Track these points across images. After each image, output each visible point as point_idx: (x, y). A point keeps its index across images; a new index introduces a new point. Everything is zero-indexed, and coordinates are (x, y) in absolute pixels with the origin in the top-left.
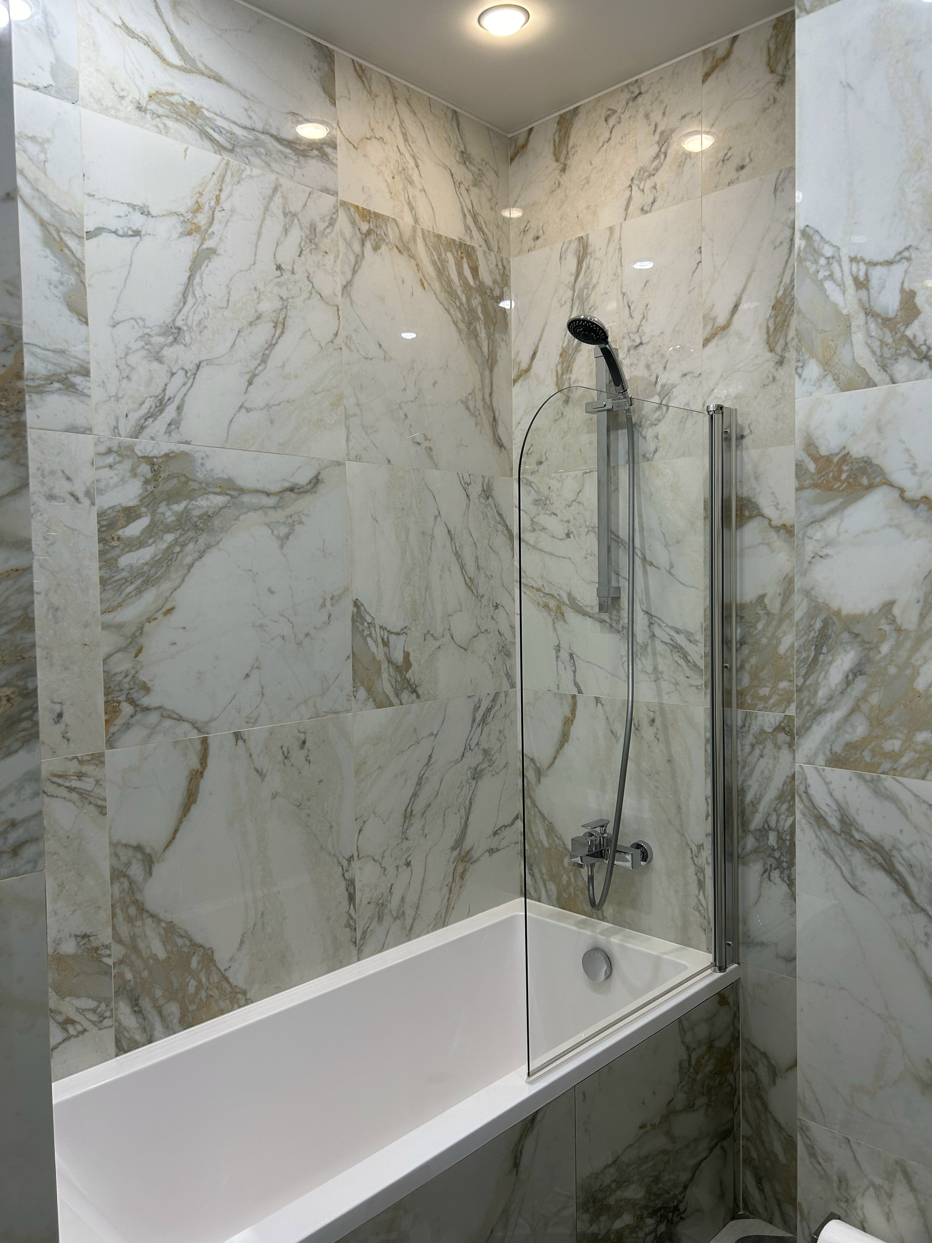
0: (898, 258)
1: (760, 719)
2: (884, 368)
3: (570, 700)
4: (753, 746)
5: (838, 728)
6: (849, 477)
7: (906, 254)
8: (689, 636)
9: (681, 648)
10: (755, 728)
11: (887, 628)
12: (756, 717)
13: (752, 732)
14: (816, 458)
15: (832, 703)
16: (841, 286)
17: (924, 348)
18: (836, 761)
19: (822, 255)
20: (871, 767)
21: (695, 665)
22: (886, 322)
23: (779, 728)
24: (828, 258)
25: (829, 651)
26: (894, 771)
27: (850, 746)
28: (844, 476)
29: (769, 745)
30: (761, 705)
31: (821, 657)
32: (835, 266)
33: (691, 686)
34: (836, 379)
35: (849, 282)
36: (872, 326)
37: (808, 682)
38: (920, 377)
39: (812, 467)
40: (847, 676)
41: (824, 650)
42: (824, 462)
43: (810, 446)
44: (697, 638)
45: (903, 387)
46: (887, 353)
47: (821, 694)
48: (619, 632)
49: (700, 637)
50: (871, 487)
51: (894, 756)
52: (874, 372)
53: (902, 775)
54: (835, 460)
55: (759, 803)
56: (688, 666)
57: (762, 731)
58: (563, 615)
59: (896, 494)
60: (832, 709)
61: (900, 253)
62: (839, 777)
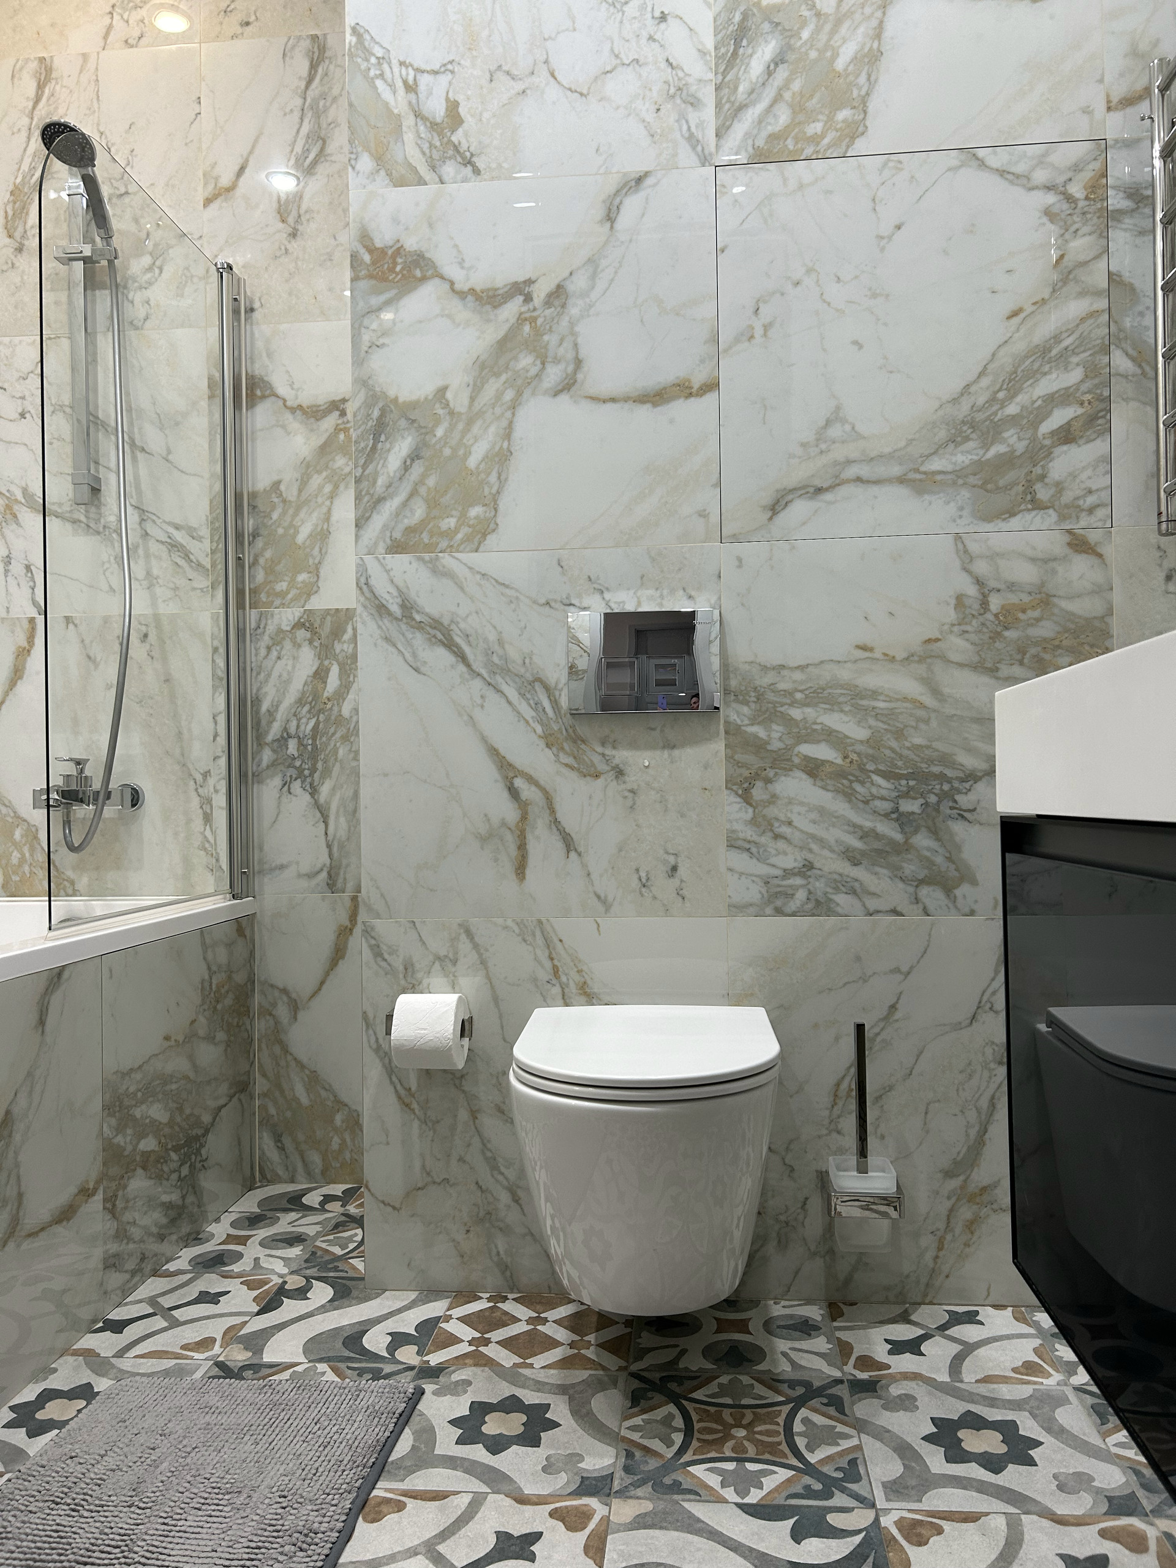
0: (443, 69)
1: (276, 617)
2: (433, 168)
3: (26, 624)
4: (269, 648)
5: (398, 514)
6: (403, 269)
7: (450, 67)
8: (192, 533)
9: (182, 546)
10: (271, 628)
11: (441, 412)
12: (272, 616)
13: (267, 632)
14: (371, 250)
15: (391, 490)
16: (392, 86)
17: (468, 154)
18: (397, 547)
19: (374, 55)
20: (430, 548)
21: (199, 565)
22: (434, 126)
23: (299, 625)
24: (378, 58)
25: (387, 439)
26: (451, 549)
27: (410, 530)
28: (398, 268)
29: (288, 644)
30: (277, 602)
31: (380, 445)
32: (385, 66)
33: (194, 589)
34: (389, 174)
35: (399, 84)
36: (422, 128)
37: (367, 472)
38: (465, 180)
39: (367, 258)
40: (405, 462)
41: (383, 438)
42: (379, 254)
43: (365, 238)
44: (201, 534)
45: (450, 188)
46: (436, 155)
48: (98, 533)
49: (205, 532)
50: (424, 279)
51: (449, 534)
52: (423, 170)
53: (458, 551)
54: (390, 252)
55: (276, 710)
56: (191, 567)
57: (280, 631)
58: (15, 516)
59: (447, 286)
60: (391, 496)
61: (444, 65)
62: (400, 563)
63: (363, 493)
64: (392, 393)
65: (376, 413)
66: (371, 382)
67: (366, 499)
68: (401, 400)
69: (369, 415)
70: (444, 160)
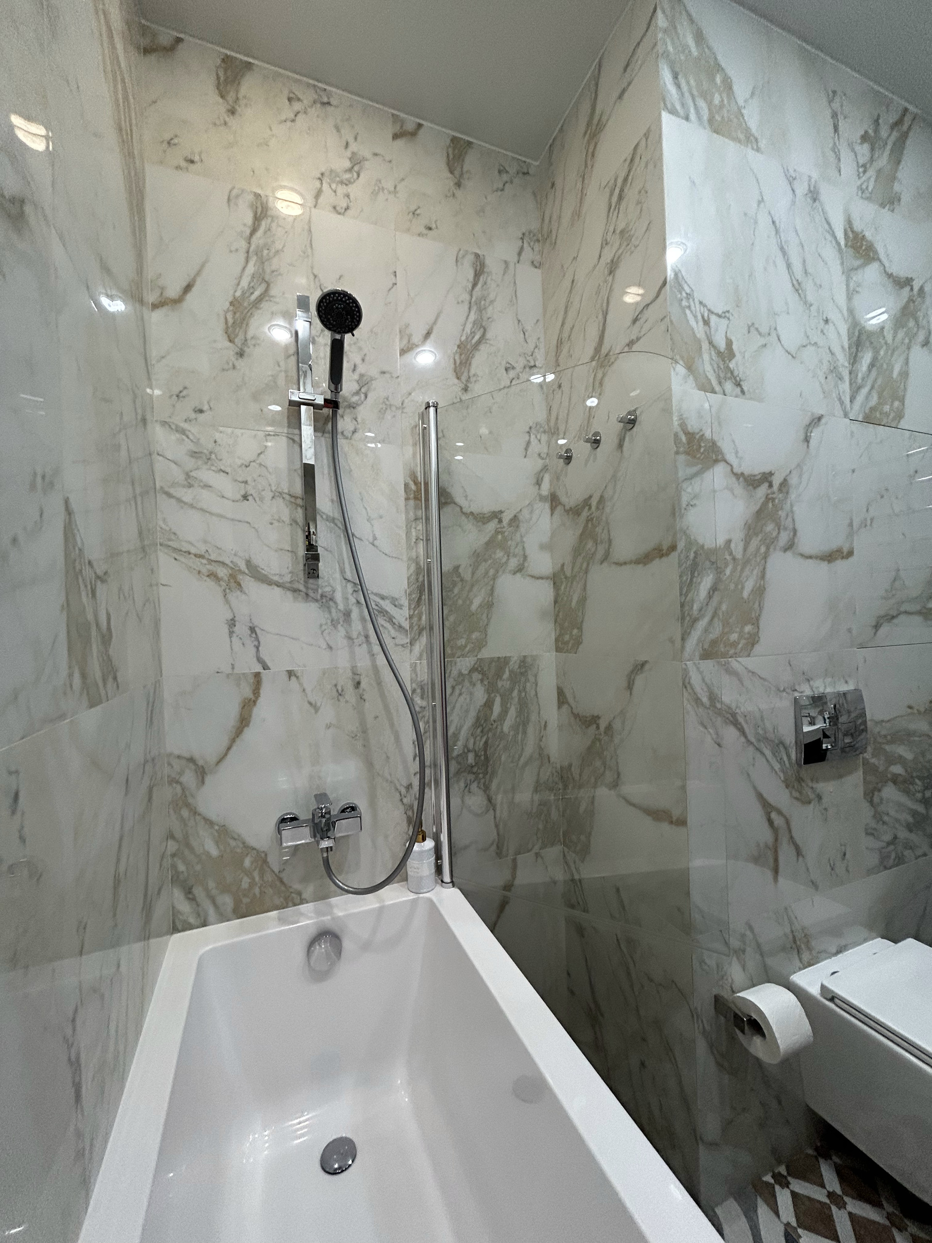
0: (723, 315)
2: (720, 383)
6: (704, 450)
7: (727, 314)
11: (728, 557)
14: (687, 433)
15: (703, 612)
16: (695, 317)
17: (738, 379)
18: (706, 655)
19: (684, 290)
20: (724, 655)
22: (719, 353)
24: (687, 294)
26: (735, 655)
28: (702, 450)
31: (695, 580)
35: (700, 317)
36: (713, 353)
38: (736, 396)
46: (722, 375)
47: (695, 607)
50: (716, 461)
51: (734, 644)
52: (714, 382)
53: (740, 657)
54: (697, 437)
59: (729, 468)
61: (725, 313)
63: (686, 615)
64: (701, 541)
65: (692, 555)
66: (688, 532)
67: (688, 618)
68: (706, 547)
69: (688, 557)
70: (726, 379)
